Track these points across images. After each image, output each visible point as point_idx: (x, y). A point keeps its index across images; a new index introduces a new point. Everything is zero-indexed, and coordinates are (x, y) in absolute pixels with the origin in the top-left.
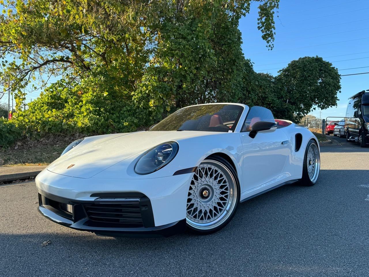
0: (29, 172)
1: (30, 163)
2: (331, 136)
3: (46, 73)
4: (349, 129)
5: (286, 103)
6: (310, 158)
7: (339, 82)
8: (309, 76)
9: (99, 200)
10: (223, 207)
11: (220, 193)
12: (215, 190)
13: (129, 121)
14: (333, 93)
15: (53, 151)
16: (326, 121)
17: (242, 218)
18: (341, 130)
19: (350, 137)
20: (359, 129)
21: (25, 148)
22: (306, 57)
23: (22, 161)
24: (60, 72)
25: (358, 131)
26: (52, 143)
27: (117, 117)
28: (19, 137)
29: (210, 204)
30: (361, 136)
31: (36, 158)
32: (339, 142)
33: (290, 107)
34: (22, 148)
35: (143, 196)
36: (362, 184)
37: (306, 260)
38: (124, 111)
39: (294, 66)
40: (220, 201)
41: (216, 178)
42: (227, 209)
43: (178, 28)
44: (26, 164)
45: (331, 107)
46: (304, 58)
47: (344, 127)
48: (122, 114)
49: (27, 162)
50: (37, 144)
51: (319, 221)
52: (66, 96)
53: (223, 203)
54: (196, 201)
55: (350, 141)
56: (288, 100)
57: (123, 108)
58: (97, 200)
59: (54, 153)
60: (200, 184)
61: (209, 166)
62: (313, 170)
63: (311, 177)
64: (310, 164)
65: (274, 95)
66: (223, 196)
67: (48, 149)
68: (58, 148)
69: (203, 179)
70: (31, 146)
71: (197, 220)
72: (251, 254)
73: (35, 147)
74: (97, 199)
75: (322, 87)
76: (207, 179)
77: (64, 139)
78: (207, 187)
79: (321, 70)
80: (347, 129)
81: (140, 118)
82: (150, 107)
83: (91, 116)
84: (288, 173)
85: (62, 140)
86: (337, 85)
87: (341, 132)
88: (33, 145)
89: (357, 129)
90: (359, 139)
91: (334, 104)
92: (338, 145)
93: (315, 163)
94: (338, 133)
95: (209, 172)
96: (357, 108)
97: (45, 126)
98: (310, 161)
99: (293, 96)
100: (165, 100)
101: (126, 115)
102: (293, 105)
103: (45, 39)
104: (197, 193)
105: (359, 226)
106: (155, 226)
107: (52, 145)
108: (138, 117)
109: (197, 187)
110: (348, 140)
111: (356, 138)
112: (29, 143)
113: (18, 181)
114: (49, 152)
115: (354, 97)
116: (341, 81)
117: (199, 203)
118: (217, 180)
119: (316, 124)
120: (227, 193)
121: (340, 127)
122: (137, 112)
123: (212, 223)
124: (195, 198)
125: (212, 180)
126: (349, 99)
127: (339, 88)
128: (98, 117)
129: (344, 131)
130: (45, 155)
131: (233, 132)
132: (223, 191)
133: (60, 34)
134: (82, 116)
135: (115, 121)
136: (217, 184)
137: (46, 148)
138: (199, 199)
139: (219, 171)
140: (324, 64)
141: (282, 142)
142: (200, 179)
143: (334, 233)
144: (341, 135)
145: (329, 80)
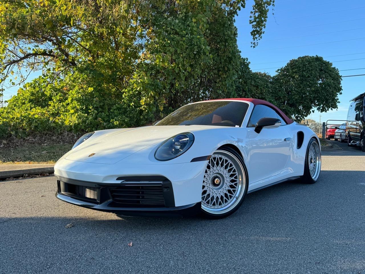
0: (22, 169)
1: (19, 161)
2: (331, 141)
3: (24, 67)
4: (350, 133)
5: (284, 104)
6: (311, 156)
7: (340, 83)
8: (309, 77)
9: (124, 182)
10: (232, 194)
11: (230, 181)
12: (225, 178)
13: (119, 120)
14: (333, 95)
15: (42, 150)
16: (327, 124)
17: (249, 208)
18: (342, 134)
19: (352, 142)
20: (361, 133)
21: (12, 147)
22: (306, 57)
23: (10, 159)
24: (40, 67)
25: (360, 134)
26: (40, 142)
27: (107, 115)
28: (4, 135)
29: (222, 191)
30: (362, 140)
31: (25, 156)
32: (340, 146)
33: (289, 109)
34: (8, 146)
35: (165, 179)
36: (362, 182)
37: (310, 237)
38: (115, 110)
39: (294, 66)
40: (230, 189)
41: (226, 167)
42: (237, 195)
43: (171, 23)
44: (15, 162)
45: (332, 109)
46: (303, 58)
47: (345, 131)
48: (112, 113)
49: (16, 161)
50: (23, 143)
51: (321, 210)
52: (50, 93)
53: (233, 190)
54: (209, 188)
55: (352, 146)
56: (286, 102)
57: (113, 106)
58: (123, 183)
59: (43, 152)
60: (212, 173)
61: (220, 156)
62: (315, 168)
63: (312, 175)
64: (311, 162)
65: (272, 96)
66: (233, 184)
67: (36, 148)
68: (47, 147)
69: (215, 168)
70: (17, 144)
71: (209, 206)
72: (261, 233)
73: (22, 145)
74: (123, 181)
75: (323, 89)
76: (218, 168)
77: (52, 138)
78: (218, 175)
79: (321, 70)
80: (349, 133)
81: (131, 117)
82: (141, 106)
83: (79, 114)
84: (290, 168)
85: (50, 139)
86: (338, 87)
87: (342, 136)
88: (19, 143)
89: (358, 133)
90: (361, 143)
91: (335, 106)
92: (339, 149)
93: (316, 161)
94: (339, 137)
95: (220, 162)
96: (358, 111)
97: (31, 123)
98: (311, 159)
99: (291, 97)
100: (157, 99)
101: (116, 114)
102: (291, 107)
103: (28, 30)
104: (209, 181)
105: (357, 214)
106: (176, 206)
107: (40, 144)
108: (128, 116)
109: (209, 175)
110: (350, 144)
111: (358, 142)
112: (15, 141)
113: (12, 178)
114: (37, 151)
115: (356, 99)
116: (342, 82)
117: (211, 190)
118: (228, 169)
119: (316, 128)
120: (236, 181)
121: (341, 131)
122: (128, 110)
123: (224, 208)
124: (208, 185)
125: (222, 169)
126: (350, 101)
127: (339, 89)
128: (86, 115)
129: (345, 135)
130: (34, 153)
131: (240, 126)
132: (232, 180)
133: (45, 26)
134: (69, 114)
135: (104, 120)
136: (227, 173)
137: (33, 147)
138: (211, 186)
139: (229, 161)
140: (325, 63)
141: (285, 138)
142: (212, 167)
143: (334, 219)
144: (342, 139)
145: (330, 80)
